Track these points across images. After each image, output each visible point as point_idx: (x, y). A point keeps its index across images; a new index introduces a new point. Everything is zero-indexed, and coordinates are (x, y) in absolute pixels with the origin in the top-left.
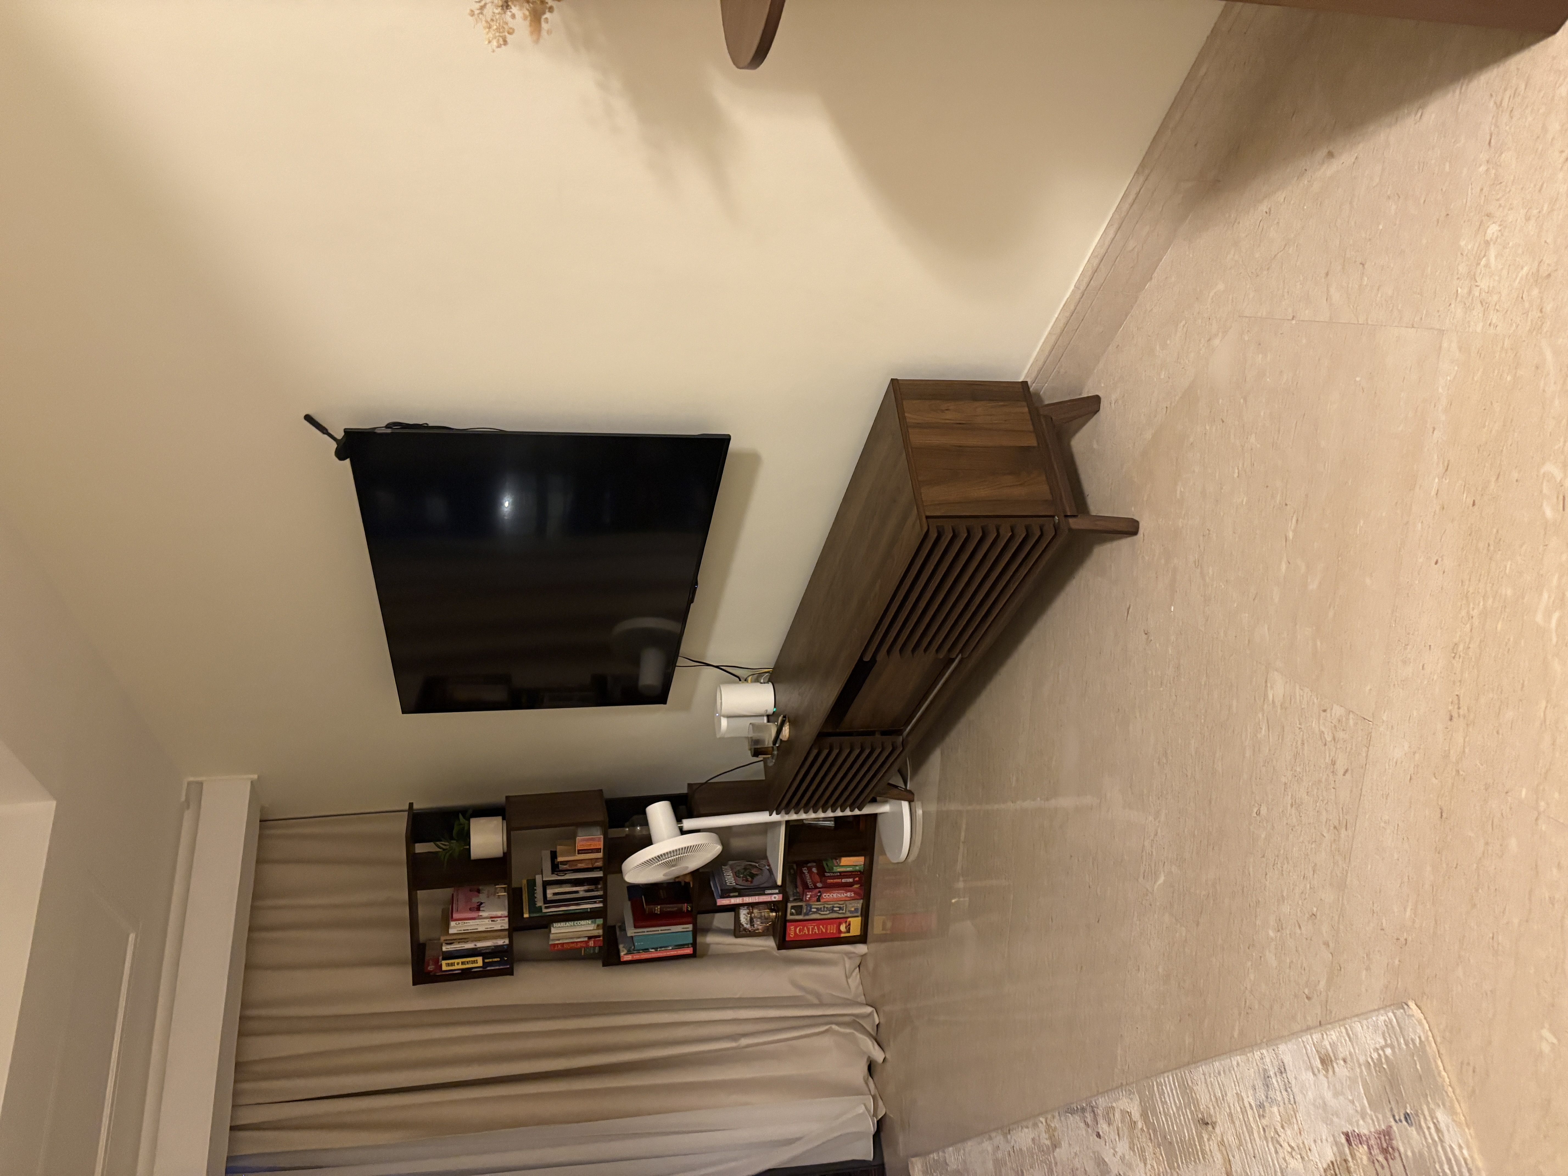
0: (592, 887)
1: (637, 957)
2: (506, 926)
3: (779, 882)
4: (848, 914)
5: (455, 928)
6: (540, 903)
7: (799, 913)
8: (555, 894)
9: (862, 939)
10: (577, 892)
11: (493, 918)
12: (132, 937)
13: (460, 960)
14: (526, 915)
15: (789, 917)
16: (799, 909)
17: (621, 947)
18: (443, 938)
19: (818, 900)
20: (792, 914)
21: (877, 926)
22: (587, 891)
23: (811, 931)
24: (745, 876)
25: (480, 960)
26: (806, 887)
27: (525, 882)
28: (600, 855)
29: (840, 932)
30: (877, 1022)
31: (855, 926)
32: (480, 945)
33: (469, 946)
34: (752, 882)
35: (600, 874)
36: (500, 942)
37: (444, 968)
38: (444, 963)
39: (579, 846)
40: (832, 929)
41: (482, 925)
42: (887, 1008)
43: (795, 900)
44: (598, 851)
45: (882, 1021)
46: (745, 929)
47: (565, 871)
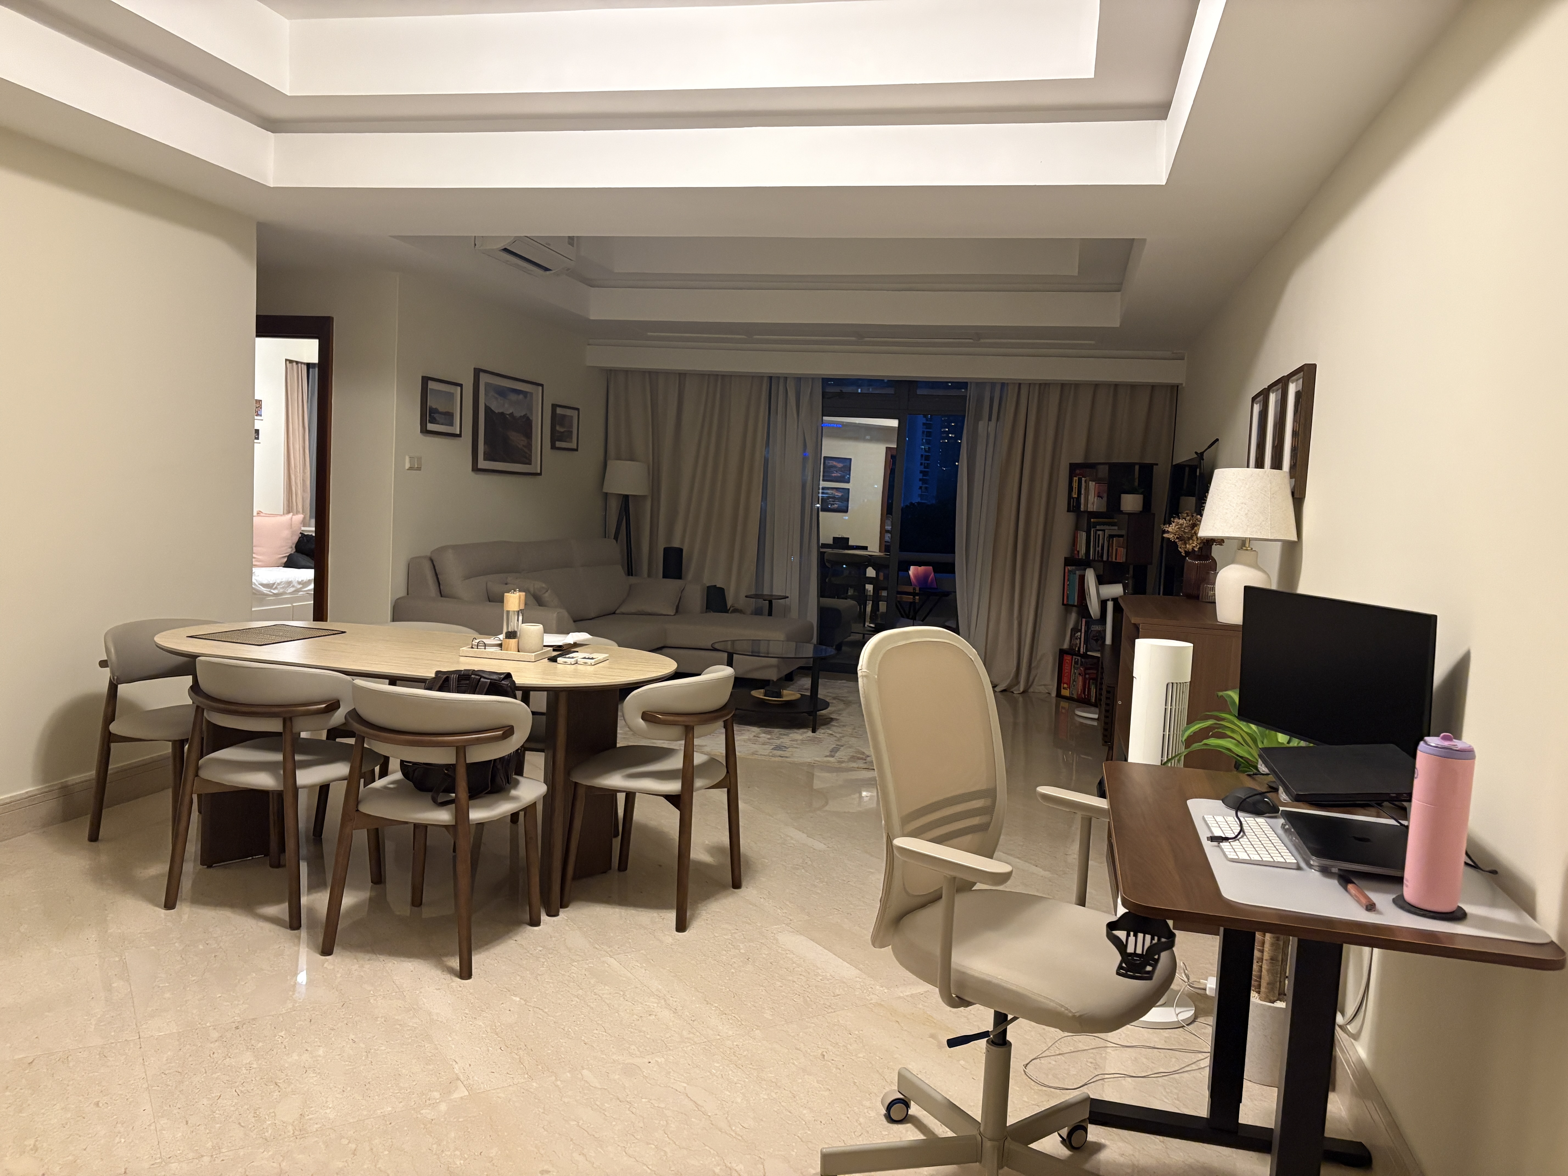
0: (1100, 555)
1: (1066, 574)
2: (1089, 510)
3: (1088, 653)
4: (1071, 689)
5: (1092, 484)
6: (1098, 527)
7: (1075, 663)
8: (1099, 535)
9: (1059, 695)
10: (1098, 547)
11: (1093, 504)
12: (1092, 342)
13: (1077, 486)
14: (1092, 520)
15: (1074, 657)
16: (1076, 663)
17: (1074, 567)
18: (1088, 478)
19: (1079, 674)
20: (1075, 659)
21: (1064, 704)
22: (1098, 551)
23: (1066, 668)
24: (1096, 636)
25: (1076, 496)
26: (1086, 669)
27: (1116, 520)
28: (1114, 560)
29: (1064, 684)
30: (1015, 692)
31: (1065, 693)
32: (1082, 496)
33: (1083, 491)
34: (1092, 639)
35: (1105, 558)
36: (1082, 507)
37: (1075, 478)
38: (1077, 478)
39: (1119, 549)
40: (1065, 679)
41: (1092, 497)
42: (1021, 699)
43: (1082, 662)
44: (1116, 559)
45: (1014, 695)
46: (1075, 634)
47: (1109, 542)
